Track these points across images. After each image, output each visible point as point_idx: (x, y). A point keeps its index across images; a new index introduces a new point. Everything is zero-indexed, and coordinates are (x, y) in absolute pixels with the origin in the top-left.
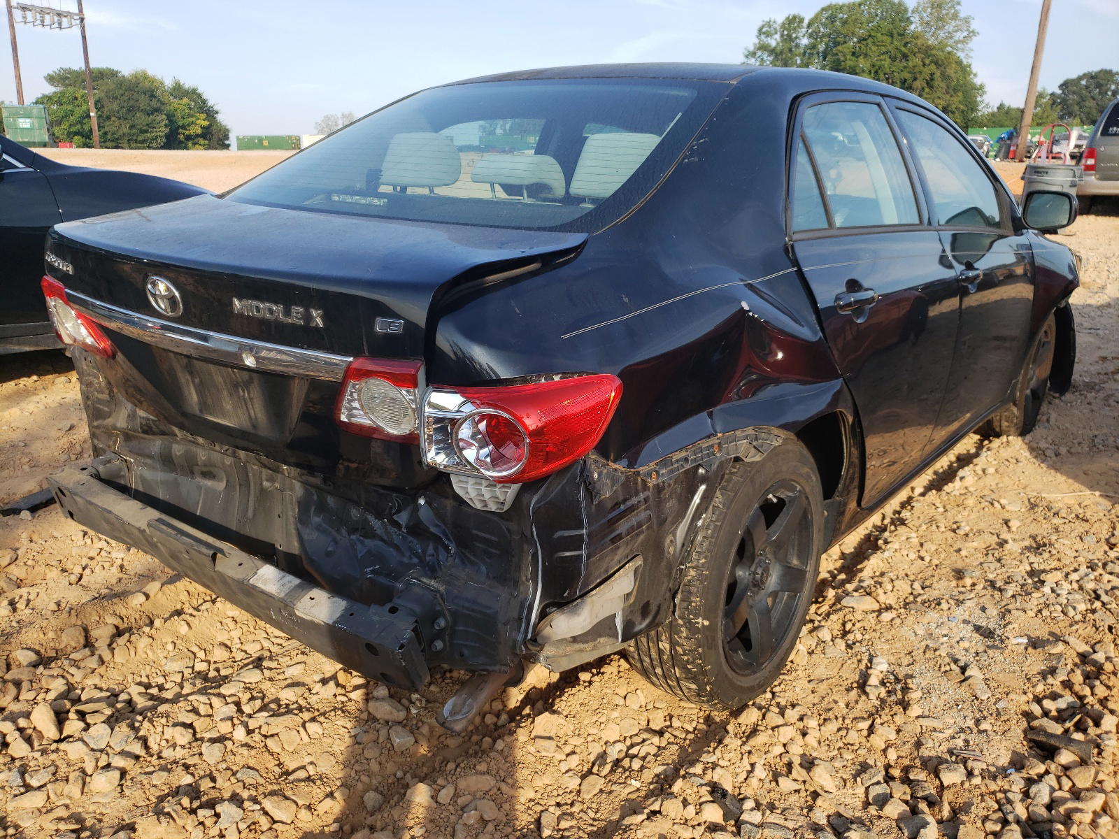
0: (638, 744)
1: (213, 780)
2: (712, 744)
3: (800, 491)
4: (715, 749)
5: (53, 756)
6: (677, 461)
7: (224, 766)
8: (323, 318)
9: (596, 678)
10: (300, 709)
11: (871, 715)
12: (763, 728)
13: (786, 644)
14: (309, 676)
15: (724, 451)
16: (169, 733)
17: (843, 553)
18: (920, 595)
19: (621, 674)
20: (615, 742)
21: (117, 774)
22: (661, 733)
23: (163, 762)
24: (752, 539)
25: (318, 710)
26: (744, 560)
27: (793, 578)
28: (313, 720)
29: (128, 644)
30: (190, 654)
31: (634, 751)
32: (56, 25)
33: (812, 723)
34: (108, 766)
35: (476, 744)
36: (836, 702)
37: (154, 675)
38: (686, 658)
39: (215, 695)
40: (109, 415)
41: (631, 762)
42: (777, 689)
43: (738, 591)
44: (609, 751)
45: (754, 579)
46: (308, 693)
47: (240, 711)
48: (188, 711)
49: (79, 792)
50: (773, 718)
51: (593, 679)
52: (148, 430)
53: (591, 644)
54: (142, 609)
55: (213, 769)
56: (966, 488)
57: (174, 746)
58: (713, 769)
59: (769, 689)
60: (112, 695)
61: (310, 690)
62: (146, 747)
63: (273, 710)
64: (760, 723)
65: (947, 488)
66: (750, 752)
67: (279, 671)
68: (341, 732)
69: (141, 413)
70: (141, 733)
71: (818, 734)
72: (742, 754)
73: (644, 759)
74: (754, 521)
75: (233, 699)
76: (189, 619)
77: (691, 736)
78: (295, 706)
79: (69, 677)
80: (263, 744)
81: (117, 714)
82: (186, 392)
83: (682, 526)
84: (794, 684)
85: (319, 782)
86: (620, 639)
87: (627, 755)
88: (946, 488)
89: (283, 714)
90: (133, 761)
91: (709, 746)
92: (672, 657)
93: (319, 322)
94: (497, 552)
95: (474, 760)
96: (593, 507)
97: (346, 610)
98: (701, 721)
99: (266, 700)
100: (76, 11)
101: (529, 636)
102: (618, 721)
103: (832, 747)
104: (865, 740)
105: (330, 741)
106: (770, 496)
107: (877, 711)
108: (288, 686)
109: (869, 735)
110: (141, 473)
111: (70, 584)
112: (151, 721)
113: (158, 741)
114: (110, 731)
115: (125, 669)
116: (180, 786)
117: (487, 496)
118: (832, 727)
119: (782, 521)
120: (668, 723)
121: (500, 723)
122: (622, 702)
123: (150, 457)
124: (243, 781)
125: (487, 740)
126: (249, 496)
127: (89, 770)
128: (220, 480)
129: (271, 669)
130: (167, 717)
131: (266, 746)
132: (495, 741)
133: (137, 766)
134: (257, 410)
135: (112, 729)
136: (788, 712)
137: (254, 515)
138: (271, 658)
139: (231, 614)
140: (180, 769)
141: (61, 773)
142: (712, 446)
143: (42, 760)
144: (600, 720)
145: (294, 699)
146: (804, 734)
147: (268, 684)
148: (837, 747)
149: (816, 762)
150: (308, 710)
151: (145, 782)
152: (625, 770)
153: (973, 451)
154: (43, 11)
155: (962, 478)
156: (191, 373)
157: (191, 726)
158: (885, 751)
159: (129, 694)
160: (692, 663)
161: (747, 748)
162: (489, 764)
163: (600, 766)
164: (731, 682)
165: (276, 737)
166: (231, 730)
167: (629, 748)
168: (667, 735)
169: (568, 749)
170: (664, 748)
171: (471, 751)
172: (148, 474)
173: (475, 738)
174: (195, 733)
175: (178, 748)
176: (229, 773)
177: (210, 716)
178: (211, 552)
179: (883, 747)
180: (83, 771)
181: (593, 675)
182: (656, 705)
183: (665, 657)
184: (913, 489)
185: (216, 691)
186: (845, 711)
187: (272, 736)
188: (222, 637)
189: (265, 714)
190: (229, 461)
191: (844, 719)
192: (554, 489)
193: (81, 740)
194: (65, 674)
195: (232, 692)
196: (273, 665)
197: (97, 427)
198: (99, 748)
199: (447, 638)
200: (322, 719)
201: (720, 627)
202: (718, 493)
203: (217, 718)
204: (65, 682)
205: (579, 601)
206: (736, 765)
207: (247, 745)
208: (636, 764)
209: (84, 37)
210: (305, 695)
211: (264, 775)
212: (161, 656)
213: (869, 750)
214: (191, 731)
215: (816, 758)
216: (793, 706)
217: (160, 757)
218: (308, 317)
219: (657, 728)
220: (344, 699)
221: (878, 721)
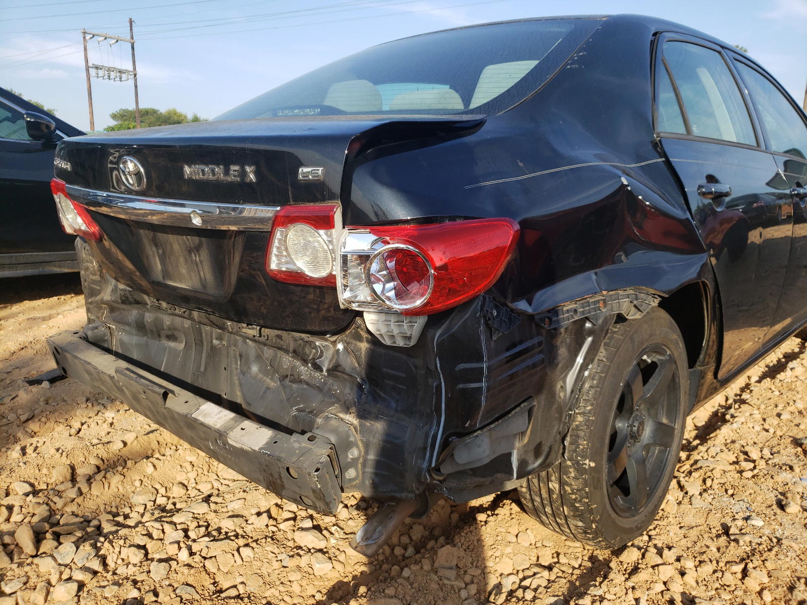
0: (530, 577)
1: (156, 594)
2: (598, 579)
3: (670, 355)
4: (601, 583)
5: (27, 568)
6: (568, 311)
7: (167, 583)
8: (257, 173)
9: (491, 518)
10: (237, 536)
11: (743, 560)
12: (644, 567)
13: (659, 492)
14: (247, 509)
15: (609, 307)
16: (125, 552)
17: (695, 426)
18: (770, 459)
19: (513, 516)
20: (508, 575)
21: (75, 586)
22: (550, 568)
23: (116, 577)
24: (631, 393)
25: (252, 538)
26: (623, 413)
27: (665, 434)
28: (247, 545)
29: (103, 480)
30: (153, 490)
31: (526, 583)
32: (118, 79)
33: (689, 564)
34: (70, 579)
35: (386, 572)
36: (708, 547)
37: (123, 506)
38: (574, 497)
39: (167, 522)
40: (99, 292)
41: (524, 592)
42: (652, 533)
43: (618, 440)
44: (504, 582)
45: (631, 431)
46: (245, 523)
47: (187, 536)
48: (143, 535)
49: (43, 600)
50: (652, 557)
51: (488, 519)
52: (125, 300)
53: (489, 479)
54: (120, 454)
55: (158, 585)
56: (797, 377)
57: (128, 565)
58: (601, 602)
59: (645, 533)
60: (85, 521)
61: (247, 521)
62: (105, 564)
63: (214, 536)
64: (640, 561)
65: (781, 376)
66: (633, 588)
67: (223, 505)
68: (269, 557)
69: (121, 286)
70: (102, 552)
71: (695, 574)
72: (627, 590)
73: (535, 590)
74: (633, 376)
75: (183, 526)
76: (156, 462)
77: (577, 572)
78: (233, 533)
79: (52, 504)
80: (202, 564)
81: (86, 536)
82: (153, 262)
83: (571, 373)
84: (668, 528)
85: (246, 600)
86: (515, 476)
87: (520, 587)
88: (778, 376)
89: (222, 540)
90: (91, 576)
91: (596, 581)
92: (561, 496)
93: (252, 176)
94: (405, 388)
95: (383, 585)
96: (492, 343)
97: (271, 438)
98: (586, 558)
99: (210, 529)
100: (131, 69)
101: (433, 465)
102: (511, 555)
103: (710, 588)
104: (739, 583)
105: (259, 563)
106: (645, 357)
107: (748, 557)
108: (230, 517)
109: (743, 578)
110: (120, 337)
111: (70, 435)
112: (111, 542)
113: (115, 559)
114: (75, 549)
115: (99, 500)
116: (127, 599)
117: (396, 331)
118: (708, 568)
119: (654, 381)
120: (556, 560)
121: (407, 555)
122: (514, 539)
123: (129, 324)
124: (180, 597)
125: (396, 568)
126: (202, 353)
127: (53, 582)
128: (181, 342)
129: (216, 503)
130: (126, 539)
131: (204, 566)
132: (402, 569)
133: (95, 580)
134: (206, 271)
135: (77, 548)
136: (666, 552)
137: (206, 369)
138: (218, 495)
139: (189, 459)
140: (130, 583)
141: (31, 583)
142: (598, 301)
143: (18, 571)
144: (495, 555)
145: (233, 528)
146: (683, 574)
147: (213, 515)
148: (714, 587)
149: (697, 600)
150: (243, 537)
151: (98, 594)
152: (519, 600)
153: (797, 350)
154: (109, 70)
155: (792, 369)
156: (156, 245)
157: (144, 547)
158: (760, 593)
159: (100, 521)
160: (580, 501)
161: (630, 584)
162: (396, 589)
163: (496, 595)
164: (614, 522)
165: (213, 559)
166: (177, 552)
167: (522, 580)
168: (555, 570)
169: (468, 578)
170: (554, 581)
171: (381, 578)
172: (125, 338)
173: (385, 567)
174: (146, 554)
175: (130, 566)
176: (171, 588)
177: (161, 540)
178: (163, 391)
179: (758, 589)
180: (49, 583)
181: (489, 516)
182: (545, 544)
183: (555, 496)
184: (749, 378)
185: (168, 519)
186: (718, 555)
187: (211, 558)
188: (181, 478)
189: (207, 539)
190: (187, 323)
191: (718, 562)
192: (457, 323)
193: (52, 556)
194: (50, 502)
195: (182, 520)
196: (219, 500)
197: (91, 303)
198: (65, 563)
199: (360, 466)
200: (254, 545)
201: (605, 470)
202: (602, 349)
203: (166, 542)
204: (47, 508)
205: (479, 432)
206: (622, 599)
207: (189, 566)
208: (529, 595)
209: (136, 87)
210: (242, 525)
211: (200, 592)
212: (130, 490)
213: (745, 592)
214: (143, 551)
215: (696, 597)
216: (670, 548)
217: (114, 573)
218: (243, 174)
219: (546, 564)
220: (275, 529)
221: (750, 565)
